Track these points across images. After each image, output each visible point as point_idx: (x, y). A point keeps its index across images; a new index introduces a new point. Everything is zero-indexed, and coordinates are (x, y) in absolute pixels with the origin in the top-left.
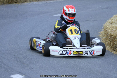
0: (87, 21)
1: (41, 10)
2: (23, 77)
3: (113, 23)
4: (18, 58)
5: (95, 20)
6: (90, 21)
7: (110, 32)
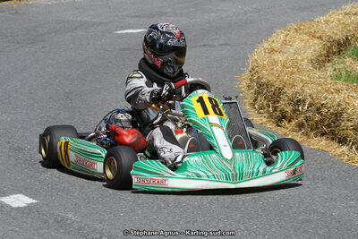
0: (204, 45)
1: (79, 18)
2: (34, 201)
3: (272, 51)
4: (20, 149)
5: (226, 44)
6: (214, 47)
7: (266, 76)
